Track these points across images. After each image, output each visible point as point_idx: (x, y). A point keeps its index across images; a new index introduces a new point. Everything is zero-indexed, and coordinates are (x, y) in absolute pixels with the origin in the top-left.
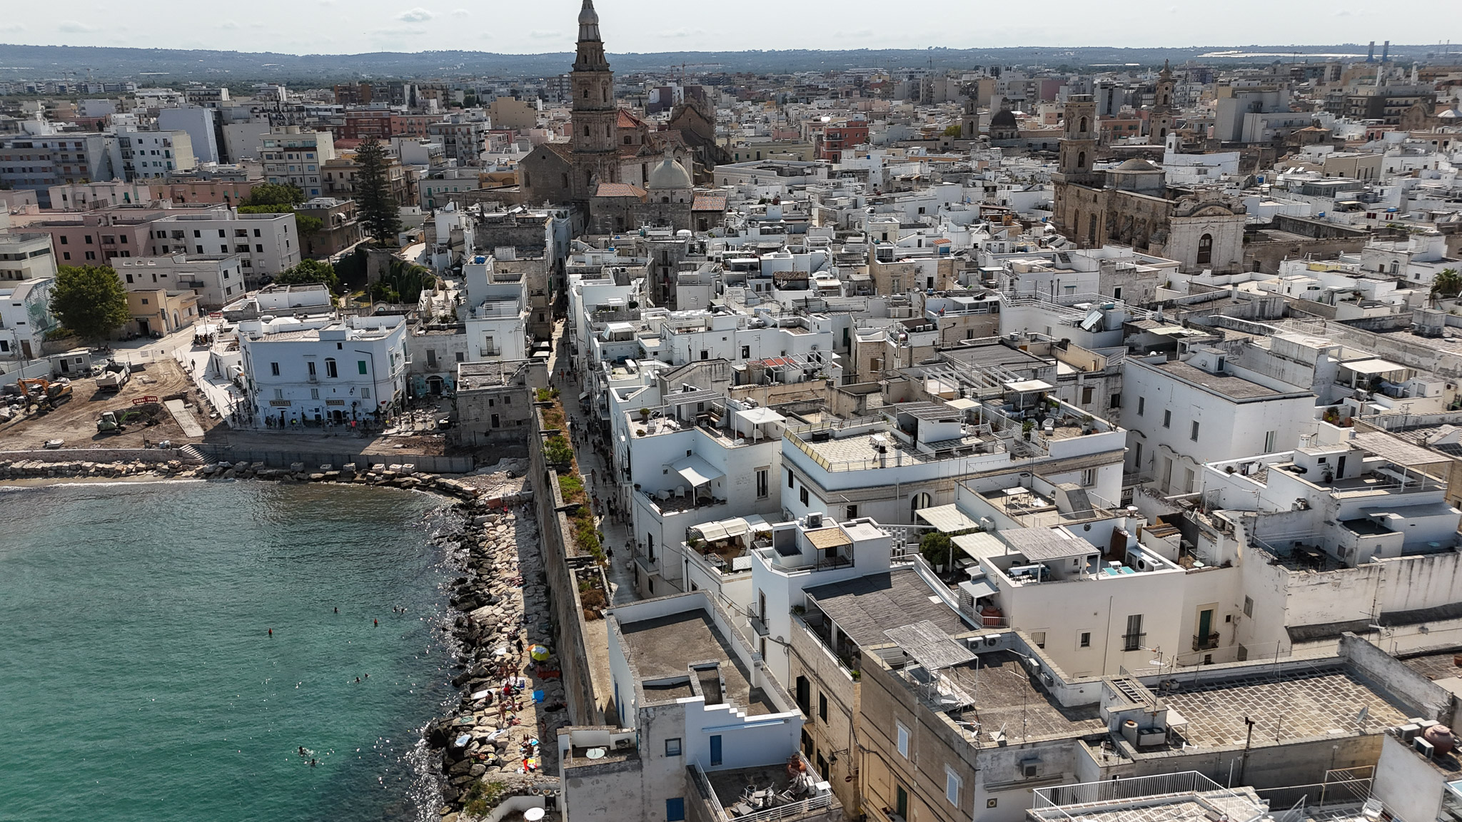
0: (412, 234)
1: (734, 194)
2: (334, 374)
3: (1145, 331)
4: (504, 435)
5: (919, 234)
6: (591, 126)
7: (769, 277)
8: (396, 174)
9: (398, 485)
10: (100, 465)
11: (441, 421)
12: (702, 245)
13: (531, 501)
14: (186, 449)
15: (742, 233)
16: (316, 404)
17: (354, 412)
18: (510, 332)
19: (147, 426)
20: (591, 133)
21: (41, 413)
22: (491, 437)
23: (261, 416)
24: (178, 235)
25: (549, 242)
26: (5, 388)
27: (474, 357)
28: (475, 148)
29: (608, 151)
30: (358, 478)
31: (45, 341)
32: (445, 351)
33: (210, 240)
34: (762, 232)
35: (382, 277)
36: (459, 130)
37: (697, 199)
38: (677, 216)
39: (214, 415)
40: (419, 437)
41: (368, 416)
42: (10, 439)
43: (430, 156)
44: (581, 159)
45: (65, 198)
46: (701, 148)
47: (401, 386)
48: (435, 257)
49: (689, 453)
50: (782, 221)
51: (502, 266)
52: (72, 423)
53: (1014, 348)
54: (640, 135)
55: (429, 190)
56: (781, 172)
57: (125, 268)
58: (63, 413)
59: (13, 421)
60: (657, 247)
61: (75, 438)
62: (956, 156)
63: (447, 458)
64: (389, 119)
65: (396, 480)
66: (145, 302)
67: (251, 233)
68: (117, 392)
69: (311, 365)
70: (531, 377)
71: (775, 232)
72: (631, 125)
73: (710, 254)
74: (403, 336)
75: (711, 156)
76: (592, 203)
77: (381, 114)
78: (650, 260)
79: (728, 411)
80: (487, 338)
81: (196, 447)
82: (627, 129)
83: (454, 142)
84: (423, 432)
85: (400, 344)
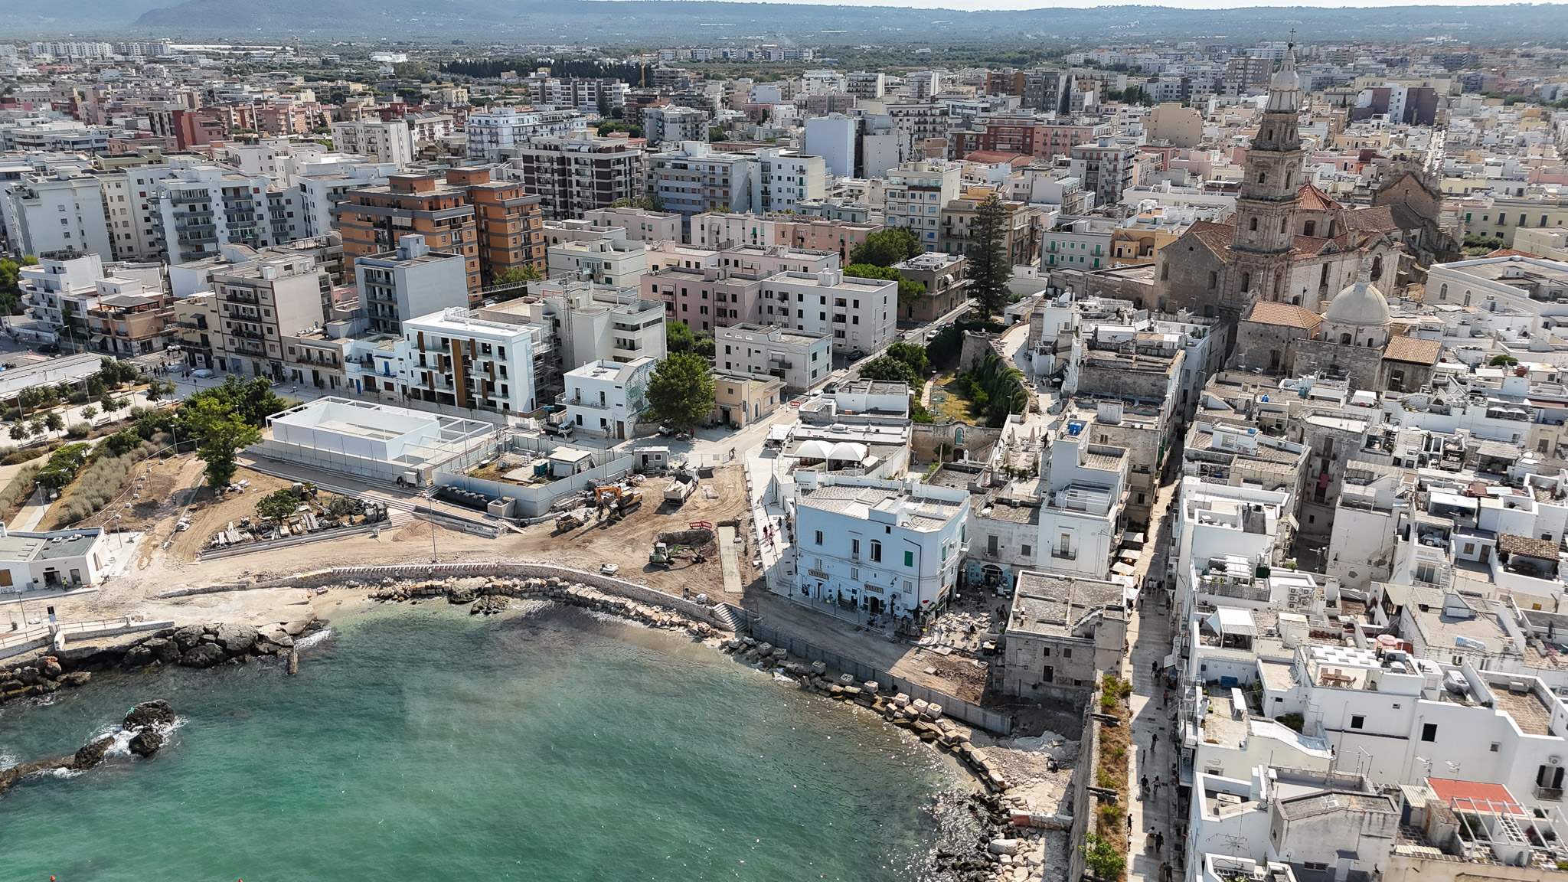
0: (1018, 313)
1: (1454, 325)
2: (878, 558)
4: (1056, 693)
6: (1261, 220)
7: (1490, 534)
8: (1019, 222)
9: (918, 731)
10: (641, 609)
11: (987, 645)
12: (1390, 436)
13: (1068, 830)
14: (720, 610)
15: (1456, 412)
16: (854, 585)
17: (892, 604)
18: (1093, 534)
19: (694, 563)
20: (1259, 227)
21: (611, 521)
22: (1040, 691)
23: (798, 581)
24: (784, 297)
25: (1171, 394)
26: (589, 483)
27: (1042, 557)
28: (1120, 177)
29: (1277, 252)
30: (877, 706)
31: (638, 422)
32: (1010, 540)
33: (811, 307)
34: (1491, 415)
35: (975, 367)
36: (1106, 155)
37: (1396, 340)
38: (1360, 364)
39: (756, 563)
40: (956, 658)
41: (906, 612)
42: (577, 551)
43: (1064, 195)
44: (1239, 258)
45: (703, 227)
46: (1415, 232)
47: (951, 579)
48: (1035, 355)
50: (1527, 402)
51: (1103, 430)
52: (632, 542)
54: (1328, 219)
55: (1053, 243)
56: (1535, 292)
57: (726, 339)
58: (629, 525)
59: (585, 527)
60: (1319, 432)
61: (628, 565)
63: (980, 710)
64: (1032, 129)
65: (918, 723)
66: (731, 391)
67: (850, 304)
68: (680, 506)
69: (856, 543)
70: (1103, 632)
71: (1510, 417)
72: (1318, 206)
73: (1400, 452)
74: (964, 519)
75: (1429, 242)
76: (1242, 328)
77: (1025, 123)
78: (1306, 449)
80: (1063, 535)
81: (730, 609)
82: (1312, 211)
83: (1097, 168)
84: (963, 652)
85: (958, 529)
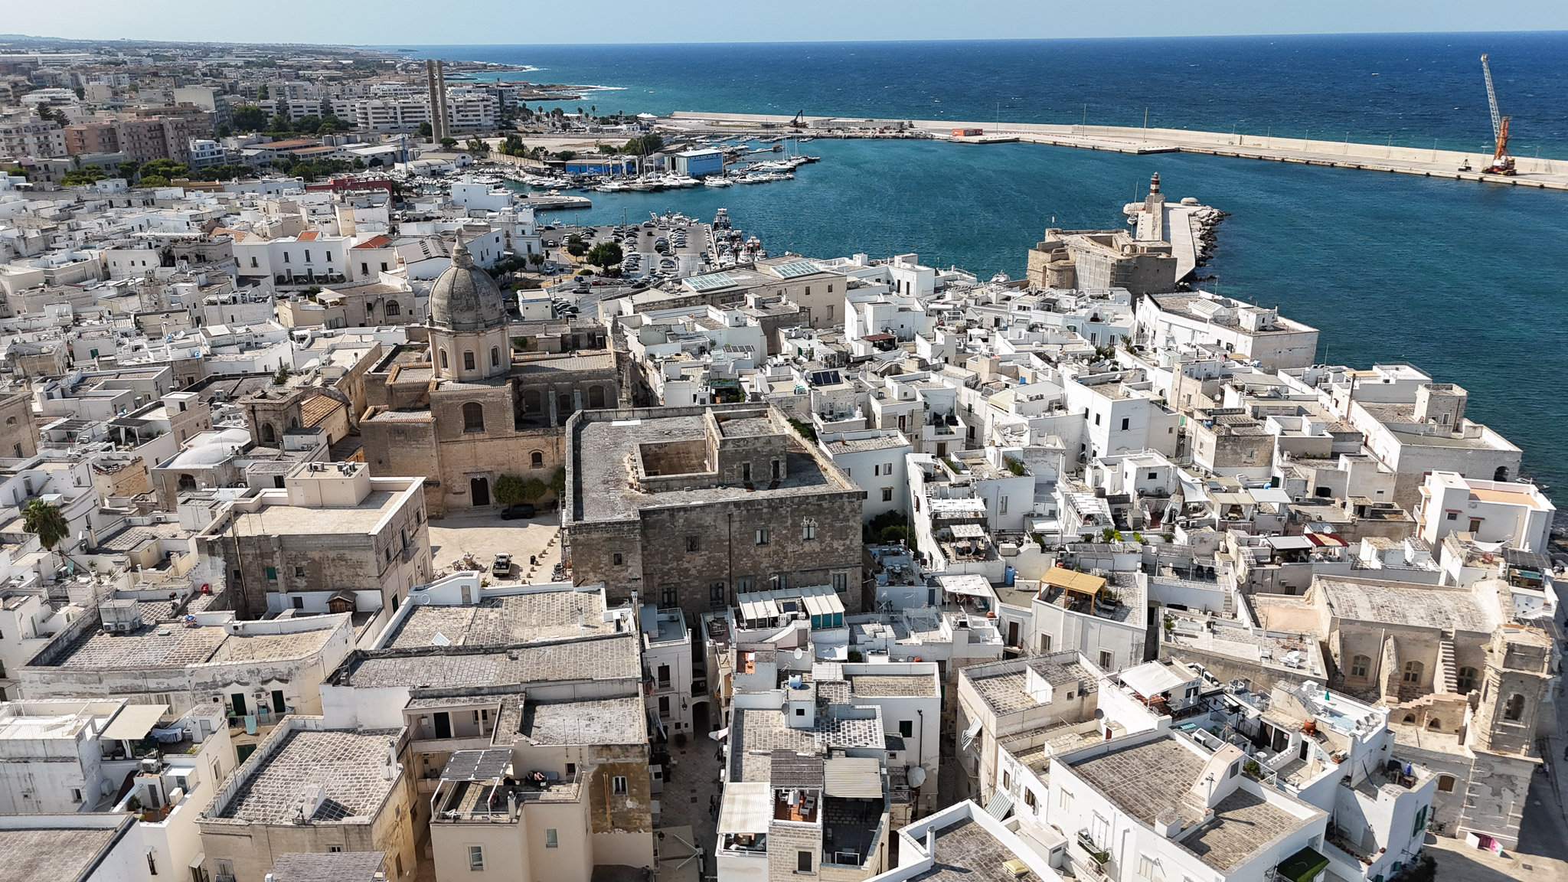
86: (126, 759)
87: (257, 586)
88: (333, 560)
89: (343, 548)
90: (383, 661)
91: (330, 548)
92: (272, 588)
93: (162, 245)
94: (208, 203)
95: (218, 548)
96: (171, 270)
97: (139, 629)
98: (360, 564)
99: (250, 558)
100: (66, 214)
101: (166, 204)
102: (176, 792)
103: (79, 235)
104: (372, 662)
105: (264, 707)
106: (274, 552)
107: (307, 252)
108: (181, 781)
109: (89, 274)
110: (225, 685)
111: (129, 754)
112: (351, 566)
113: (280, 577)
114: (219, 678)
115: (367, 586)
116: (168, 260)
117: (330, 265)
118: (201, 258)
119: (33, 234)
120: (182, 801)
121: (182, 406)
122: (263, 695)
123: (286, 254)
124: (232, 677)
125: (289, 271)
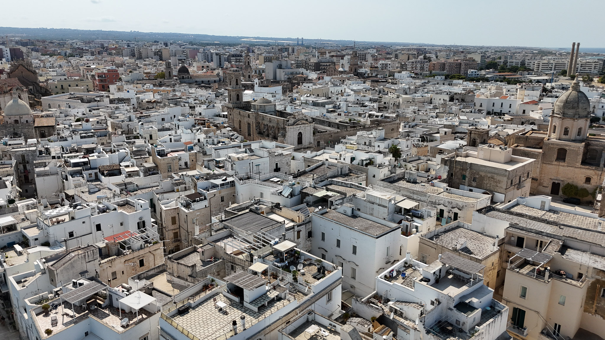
1: (58, 114)
3: (312, 195)
5: (170, 135)
7: (96, 168)
12: (47, 150)
15: (69, 139)
34: (82, 137)
37: (37, 120)
38: (26, 131)
46: (31, 87)
49: (87, 334)
50: (92, 131)
53: (258, 214)
56: (83, 101)
60: (17, 153)
62: (168, 89)
71: (89, 137)
73: (53, 154)
75: (37, 90)
78: (14, 162)
79: (111, 296)
86: (401, 215)
87: (458, 181)
88: (489, 177)
89: (494, 173)
90: (501, 213)
91: (489, 173)
92: (463, 183)
93: (451, 94)
94: (470, 85)
95: (448, 163)
96: (452, 103)
97: (415, 182)
98: (499, 182)
99: (458, 169)
100: (423, 85)
101: (456, 85)
102: (414, 230)
103: (426, 90)
104: (496, 212)
105: (450, 217)
106: (468, 169)
107: (502, 104)
108: (417, 227)
109: (425, 101)
110: (439, 205)
111: (403, 213)
112: (495, 182)
113: (467, 179)
114: (437, 201)
115: (500, 192)
116: (452, 99)
117: (510, 109)
118: (463, 100)
119: (412, 87)
120: (415, 234)
121: (446, 133)
122: (451, 212)
123: (494, 103)
124: (442, 202)
125: (493, 110)
